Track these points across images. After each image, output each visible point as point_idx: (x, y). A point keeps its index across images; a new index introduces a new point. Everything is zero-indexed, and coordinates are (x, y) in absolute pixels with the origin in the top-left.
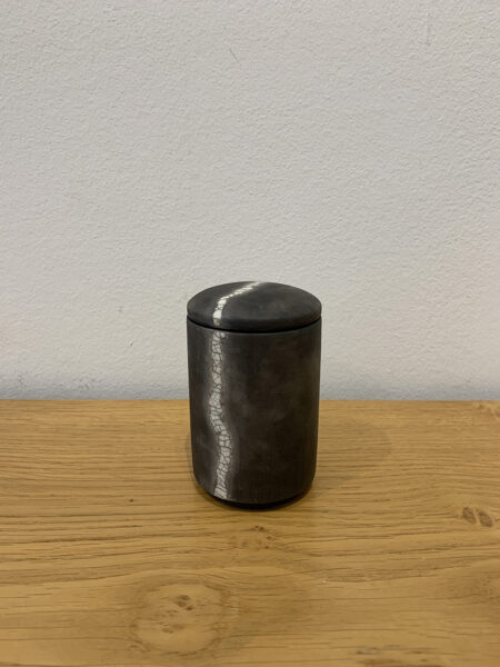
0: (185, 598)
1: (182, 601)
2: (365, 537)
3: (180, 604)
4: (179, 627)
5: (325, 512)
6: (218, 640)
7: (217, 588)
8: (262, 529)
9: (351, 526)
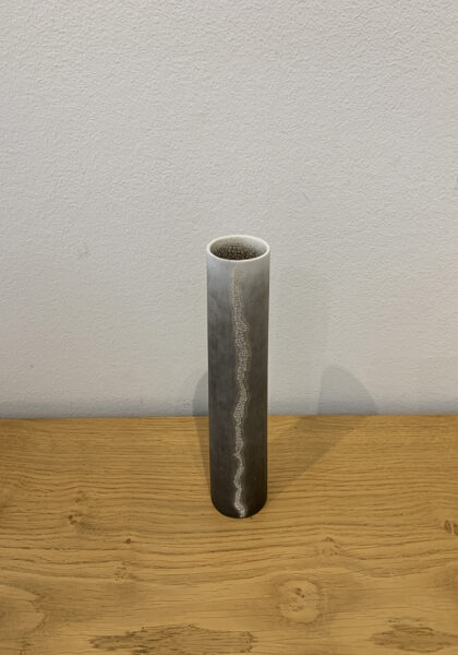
0: (299, 590)
1: (298, 591)
2: (389, 545)
3: (298, 594)
4: (301, 608)
5: (366, 525)
6: (321, 615)
7: (314, 583)
8: (331, 540)
9: (381, 536)
